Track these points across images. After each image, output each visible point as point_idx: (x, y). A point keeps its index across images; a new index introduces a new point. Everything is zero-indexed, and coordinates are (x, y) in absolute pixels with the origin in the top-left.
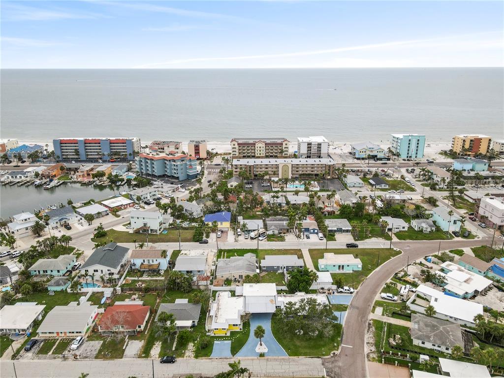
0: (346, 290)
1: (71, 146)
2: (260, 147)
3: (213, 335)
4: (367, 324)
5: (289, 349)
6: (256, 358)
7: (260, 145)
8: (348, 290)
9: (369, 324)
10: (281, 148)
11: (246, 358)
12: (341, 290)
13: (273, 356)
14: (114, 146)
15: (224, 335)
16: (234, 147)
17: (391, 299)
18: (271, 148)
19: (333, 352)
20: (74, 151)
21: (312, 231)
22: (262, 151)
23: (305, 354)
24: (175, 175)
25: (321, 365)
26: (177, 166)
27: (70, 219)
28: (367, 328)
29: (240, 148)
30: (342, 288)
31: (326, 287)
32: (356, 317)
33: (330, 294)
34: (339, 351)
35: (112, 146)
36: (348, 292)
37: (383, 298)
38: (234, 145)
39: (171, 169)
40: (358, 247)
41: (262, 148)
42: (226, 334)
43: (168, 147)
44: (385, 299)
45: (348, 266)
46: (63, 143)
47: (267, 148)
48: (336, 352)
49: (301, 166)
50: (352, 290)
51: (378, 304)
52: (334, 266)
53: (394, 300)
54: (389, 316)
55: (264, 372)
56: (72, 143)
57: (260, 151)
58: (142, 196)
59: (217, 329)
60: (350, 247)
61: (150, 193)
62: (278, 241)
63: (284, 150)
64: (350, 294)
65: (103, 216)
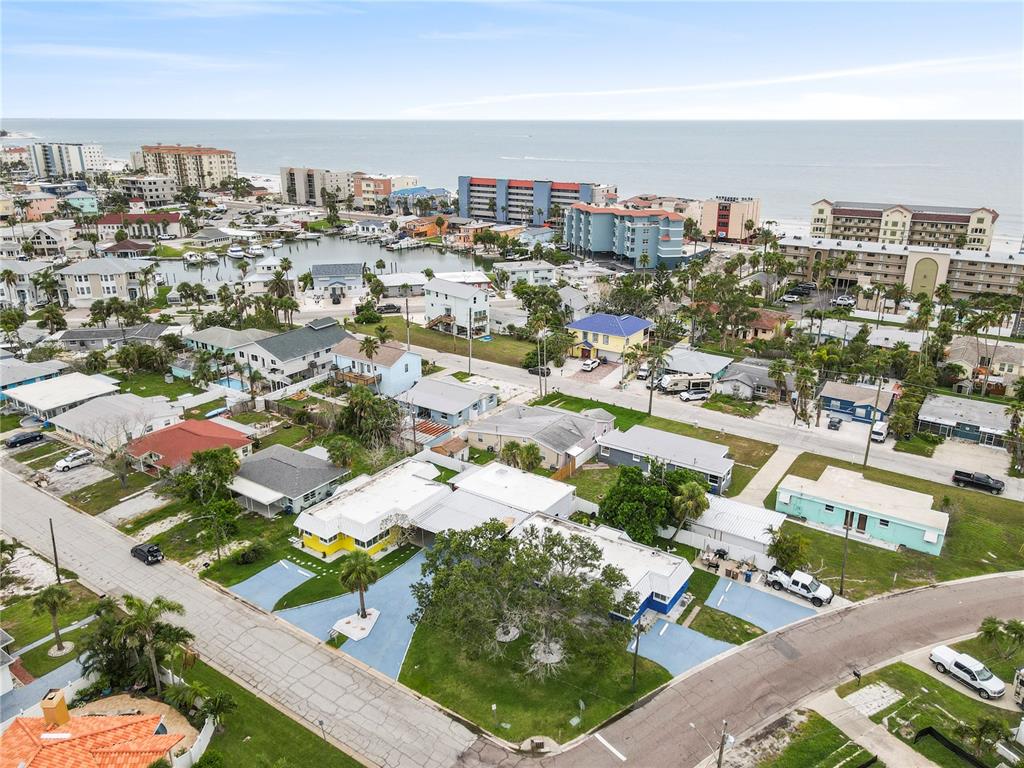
0: (795, 583)
1: (486, 192)
2: (895, 224)
3: (298, 546)
4: (773, 717)
5: (419, 663)
6: (315, 640)
7: (897, 217)
8: (804, 586)
9: (783, 722)
10: (959, 230)
11: (295, 629)
12: (781, 576)
13: (359, 658)
14: (559, 197)
15: (319, 556)
16: (821, 216)
17: (967, 678)
18: (929, 229)
19: (538, 739)
20: (488, 201)
21: (861, 412)
22: (898, 233)
23: (445, 699)
24: (628, 254)
25: (454, 755)
26: (633, 230)
27: (353, 287)
28: (760, 730)
29: (839, 223)
30: (789, 574)
31: (736, 553)
32: (756, 676)
33: (735, 577)
34: (567, 746)
35: (555, 197)
36: (804, 592)
37: (937, 665)
38: (821, 211)
39: (623, 239)
40: (999, 491)
41: (900, 227)
42: (325, 556)
43: (661, 204)
44: (946, 672)
45: (885, 523)
46: (475, 185)
47: (918, 228)
48: (551, 746)
49: (984, 268)
50: (824, 592)
51: (898, 677)
52: (829, 508)
53: (980, 691)
54: (898, 735)
55: (283, 684)
56: (488, 186)
57: (893, 233)
58: (513, 273)
59: (310, 534)
60: (968, 484)
61: (536, 272)
62: (734, 413)
63: (970, 235)
64: (810, 606)
65: (414, 296)
